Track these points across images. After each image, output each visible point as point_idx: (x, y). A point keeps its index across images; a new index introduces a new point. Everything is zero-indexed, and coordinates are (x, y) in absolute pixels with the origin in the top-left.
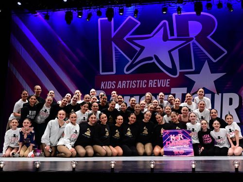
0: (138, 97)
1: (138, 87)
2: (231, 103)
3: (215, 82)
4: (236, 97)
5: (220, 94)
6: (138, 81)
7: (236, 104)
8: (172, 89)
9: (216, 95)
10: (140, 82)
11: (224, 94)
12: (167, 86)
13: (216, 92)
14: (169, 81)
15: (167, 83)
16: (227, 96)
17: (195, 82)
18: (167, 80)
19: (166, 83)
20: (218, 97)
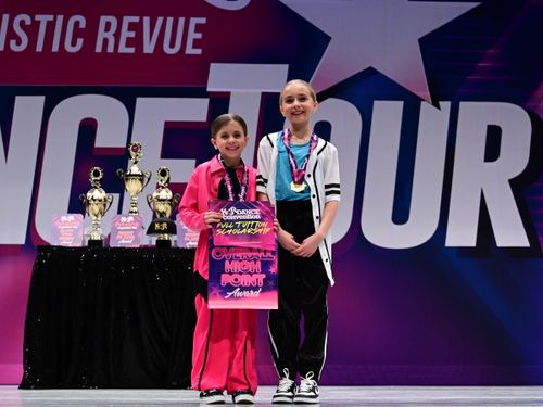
0: (42, 99)
1: (39, 48)
2: (492, 153)
4: (516, 124)
5: (446, 105)
6: (43, 19)
7: (516, 156)
8: (214, 67)
9: (426, 108)
10: (51, 26)
11: (462, 104)
12: (190, 50)
13: (427, 94)
14: (198, 28)
15: (193, 35)
16: (477, 115)
17: (329, 39)
18: (194, 21)
19: (181, 36)
20: (432, 120)
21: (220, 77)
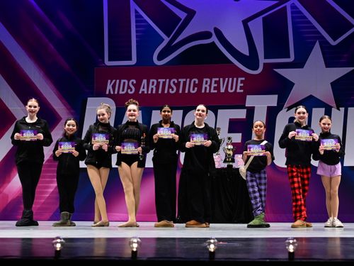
0: (182, 111)
1: (181, 92)
3: (332, 84)
5: (342, 109)
6: (182, 81)
8: (248, 97)
9: (334, 110)
10: (185, 83)
11: (349, 108)
12: (238, 91)
13: (334, 105)
14: (242, 82)
15: (239, 85)
17: (294, 84)
18: (240, 79)
19: (236, 85)
21: (251, 100)
